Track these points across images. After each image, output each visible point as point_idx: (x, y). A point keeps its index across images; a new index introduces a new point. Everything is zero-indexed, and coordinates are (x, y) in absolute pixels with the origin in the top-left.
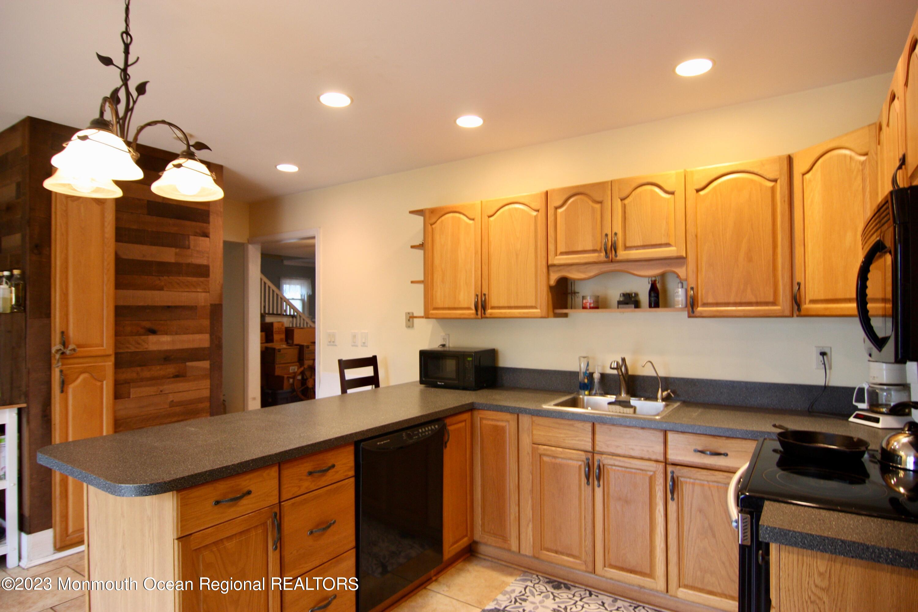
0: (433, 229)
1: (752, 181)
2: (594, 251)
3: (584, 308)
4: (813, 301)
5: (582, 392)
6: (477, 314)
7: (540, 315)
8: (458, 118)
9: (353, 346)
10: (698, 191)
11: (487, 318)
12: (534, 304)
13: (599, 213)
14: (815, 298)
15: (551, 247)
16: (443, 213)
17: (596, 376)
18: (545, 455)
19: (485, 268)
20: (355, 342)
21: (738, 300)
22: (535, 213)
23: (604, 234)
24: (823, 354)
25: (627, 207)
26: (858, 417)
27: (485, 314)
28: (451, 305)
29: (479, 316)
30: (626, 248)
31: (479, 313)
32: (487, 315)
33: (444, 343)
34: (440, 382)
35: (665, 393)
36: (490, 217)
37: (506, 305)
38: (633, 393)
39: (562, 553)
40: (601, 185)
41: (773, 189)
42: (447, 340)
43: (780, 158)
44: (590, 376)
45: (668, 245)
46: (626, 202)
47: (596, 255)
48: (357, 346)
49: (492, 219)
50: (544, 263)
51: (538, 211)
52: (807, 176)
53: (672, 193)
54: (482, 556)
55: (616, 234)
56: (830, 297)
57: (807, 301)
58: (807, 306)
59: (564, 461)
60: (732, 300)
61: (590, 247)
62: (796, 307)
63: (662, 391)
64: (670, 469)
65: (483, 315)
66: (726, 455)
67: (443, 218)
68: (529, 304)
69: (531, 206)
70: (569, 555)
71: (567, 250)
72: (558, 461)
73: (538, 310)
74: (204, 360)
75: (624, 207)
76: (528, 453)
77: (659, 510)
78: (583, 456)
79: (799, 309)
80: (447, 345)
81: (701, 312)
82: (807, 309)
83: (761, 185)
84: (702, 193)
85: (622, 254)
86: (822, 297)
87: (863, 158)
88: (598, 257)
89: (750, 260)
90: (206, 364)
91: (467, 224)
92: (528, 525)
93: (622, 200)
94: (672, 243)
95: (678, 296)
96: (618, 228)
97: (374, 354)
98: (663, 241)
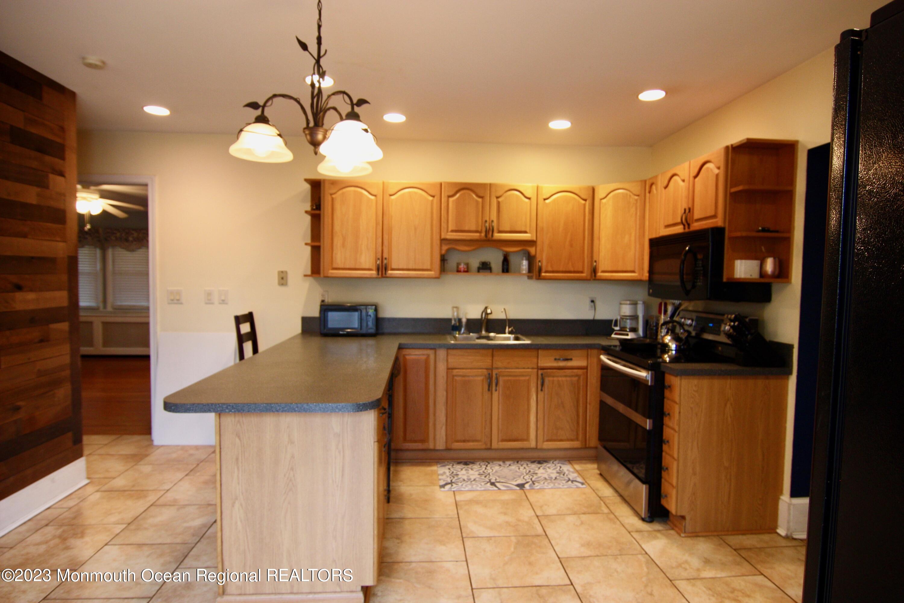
0: (333, 199)
1: (574, 198)
2: (476, 232)
3: (458, 271)
4: (604, 272)
5: (455, 332)
6: (378, 274)
7: (434, 276)
8: (384, 115)
9: (206, 303)
10: (545, 199)
11: (387, 277)
12: (429, 267)
13: (480, 205)
14: (605, 269)
15: (444, 225)
16: (344, 186)
17: (464, 320)
18: (456, 376)
19: (386, 237)
20: (210, 300)
21: (564, 270)
22: (431, 198)
23: (484, 221)
24: (592, 301)
25: (501, 205)
26: (616, 334)
27: (386, 274)
28: (353, 267)
29: (380, 276)
30: (500, 232)
31: (380, 273)
32: (388, 275)
33: (323, 299)
34: (342, 331)
35: (510, 329)
36: (391, 195)
37: (405, 267)
38: (488, 331)
39: (468, 441)
40: (483, 186)
41: (585, 205)
42: (326, 296)
43: (589, 187)
44: (460, 320)
45: (525, 232)
46: (500, 200)
47: (478, 234)
48: (213, 303)
49: (393, 197)
50: (438, 237)
51: (433, 196)
52: (604, 201)
53: (529, 199)
54: (399, 461)
55: (492, 221)
56: (614, 269)
57: (600, 271)
58: (600, 274)
59: (471, 378)
60: (561, 269)
61: (473, 228)
62: (593, 274)
63: (509, 328)
64: (540, 372)
65: (384, 275)
66: (571, 359)
67: (344, 190)
68: (425, 267)
69: (428, 191)
70: (473, 441)
71: (457, 229)
72: (467, 378)
73: (432, 273)
74: (63, 321)
75: (499, 203)
76: (443, 377)
77: (533, 399)
78: (485, 371)
79: (595, 276)
80: (326, 301)
81: (544, 276)
82: (601, 276)
83: (579, 202)
84: (547, 201)
85: (497, 236)
86: (610, 269)
87: (636, 197)
88: (480, 236)
89: (571, 245)
90: (64, 326)
91: (369, 199)
92: (441, 428)
93: (497, 198)
94: (528, 231)
95: (523, 265)
96: (494, 217)
97: (250, 311)
98: (523, 229)
